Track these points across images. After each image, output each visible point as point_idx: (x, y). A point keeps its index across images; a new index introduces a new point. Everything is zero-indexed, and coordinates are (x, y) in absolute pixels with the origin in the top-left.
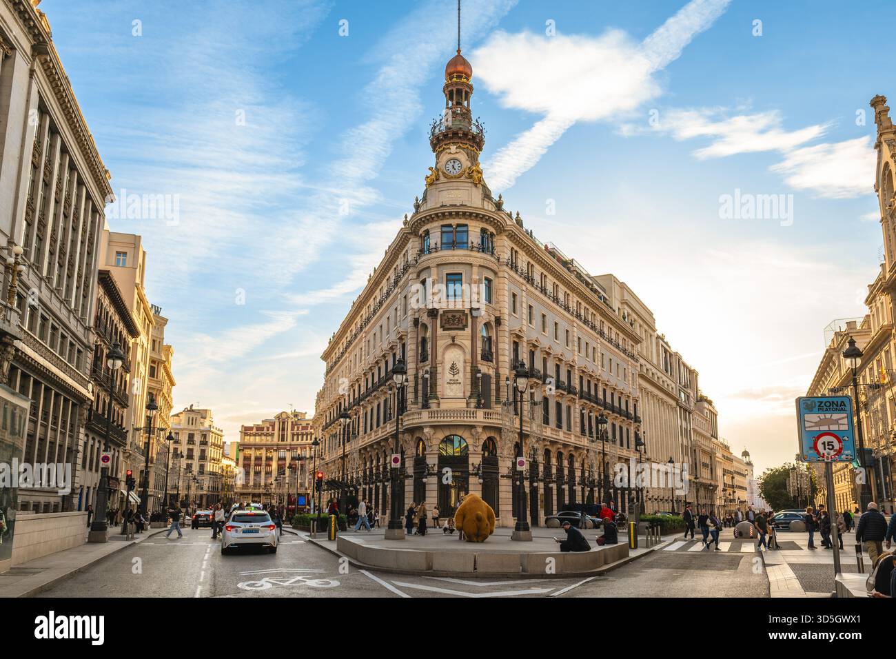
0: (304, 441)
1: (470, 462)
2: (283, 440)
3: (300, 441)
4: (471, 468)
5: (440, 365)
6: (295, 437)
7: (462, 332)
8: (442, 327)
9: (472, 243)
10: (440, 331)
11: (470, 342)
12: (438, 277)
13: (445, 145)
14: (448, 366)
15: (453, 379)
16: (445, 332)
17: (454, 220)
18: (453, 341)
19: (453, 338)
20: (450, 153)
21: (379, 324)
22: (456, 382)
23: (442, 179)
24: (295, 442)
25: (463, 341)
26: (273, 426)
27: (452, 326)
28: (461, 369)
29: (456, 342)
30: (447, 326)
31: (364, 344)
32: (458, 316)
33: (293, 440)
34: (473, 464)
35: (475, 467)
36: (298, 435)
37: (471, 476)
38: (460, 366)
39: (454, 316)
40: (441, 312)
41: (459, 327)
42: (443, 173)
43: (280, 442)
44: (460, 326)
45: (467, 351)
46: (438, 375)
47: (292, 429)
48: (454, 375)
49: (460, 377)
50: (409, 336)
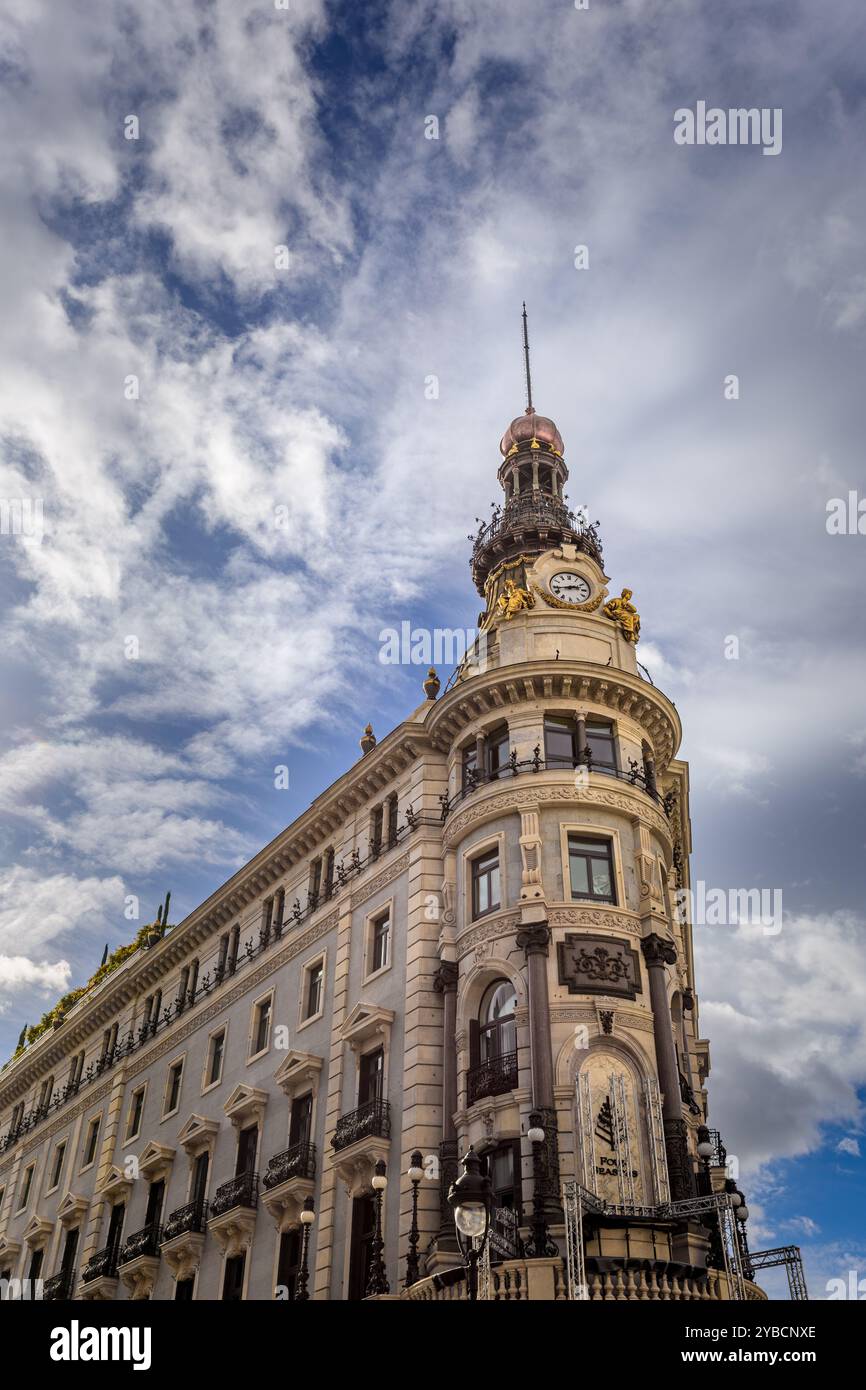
5: (566, 1104)
7: (628, 1003)
8: (564, 980)
9: (633, 765)
10: (557, 994)
11: (651, 1038)
12: (545, 840)
13: (526, 555)
14: (590, 1109)
15: (611, 1156)
16: (577, 998)
17: (581, 703)
18: (607, 1028)
19: (607, 1020)
20: (562, 558)
21: (213, 1028)
22: (621, 1169)
23: (541, 606)
25: (633, 1032)
27: (599, 983)
28: (633, 1124)
29: (615, 1033)
30: (582, 979)
31: (114, 1106)
32: (613, 954)
38: (627, 1111)
39: (601, 952)
40: (558, 935)
41: (615, 985)
42: (545, 597)
44: (623, 984)
45: (646, 1065)
46: (560, 1137)
48: (612, 1143)
49: (631, 1149)
50: (410, 1022)
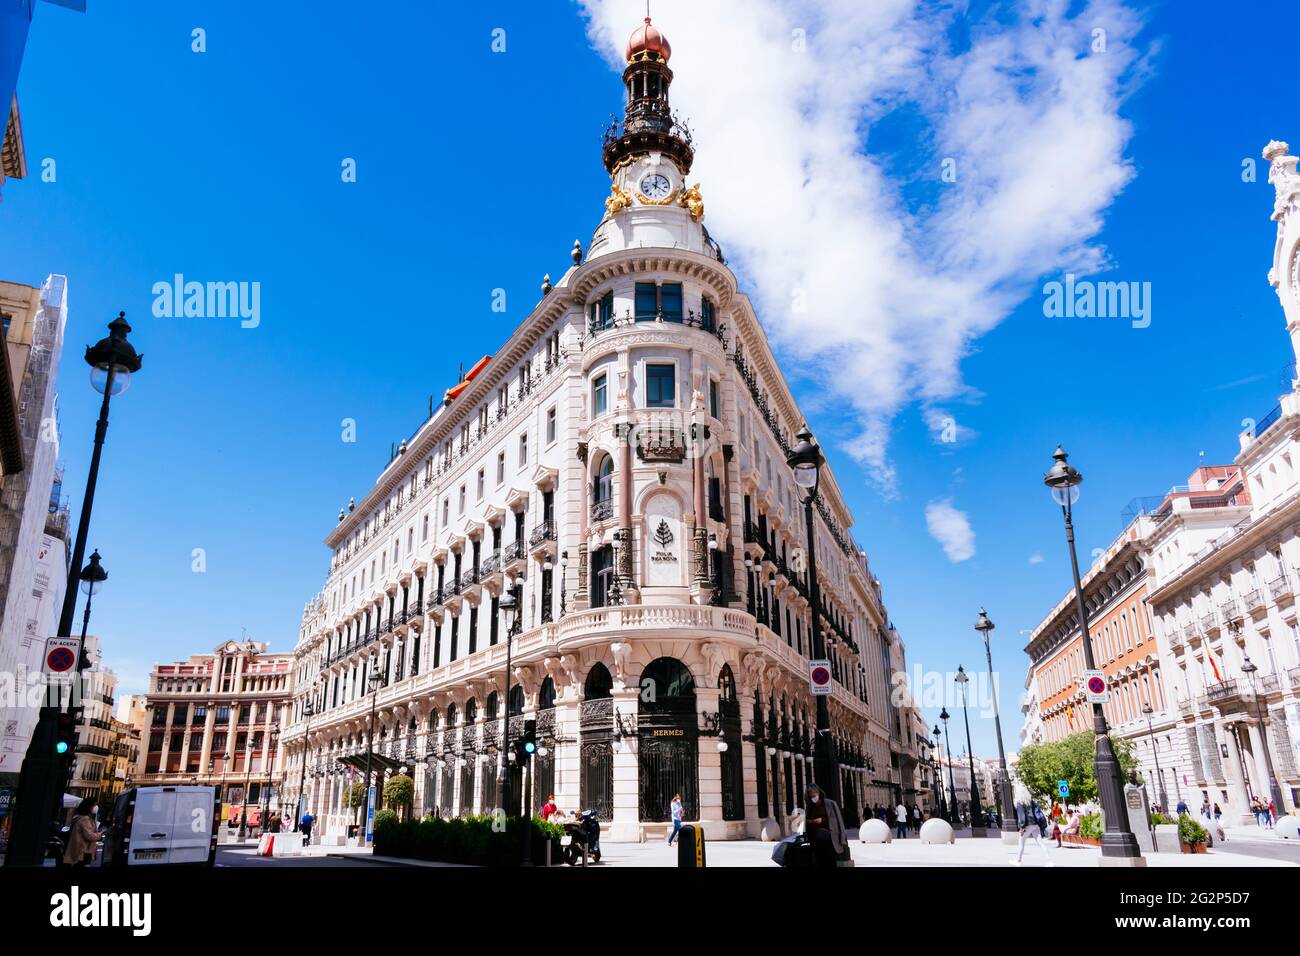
0: (264, 691)
1: (699, 710)
2: (226, 689)
3: (256, 691)
4: (701, 721)
6: (249, 684)
7: (676, 466)
9: (691, 313)
11: (690, 484)
12: (632, 369)
13: (634, 155)
14: (652, 528)
16: (647, 465)
17: (659, 274)
18: (663, 483)
19: (663, 478)
20: (650, 164)
22: (668, 558)
23: (637, 204)
24: (248, 692)
25: (679, 484)
26: (210, 664)
28: (677, 534)
33: (244, 689)
34: (704, 713)
35: (709, 719)
36: (253, 680)
37: (701, 738)
38: (675, 527)
42: (638, 196)
43: (221, 693)
45: (686, 500)
47: (244, 670)
48: (663, 544)
49: (675, 548)
50: (564, 476)
